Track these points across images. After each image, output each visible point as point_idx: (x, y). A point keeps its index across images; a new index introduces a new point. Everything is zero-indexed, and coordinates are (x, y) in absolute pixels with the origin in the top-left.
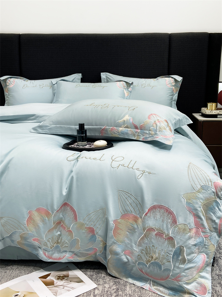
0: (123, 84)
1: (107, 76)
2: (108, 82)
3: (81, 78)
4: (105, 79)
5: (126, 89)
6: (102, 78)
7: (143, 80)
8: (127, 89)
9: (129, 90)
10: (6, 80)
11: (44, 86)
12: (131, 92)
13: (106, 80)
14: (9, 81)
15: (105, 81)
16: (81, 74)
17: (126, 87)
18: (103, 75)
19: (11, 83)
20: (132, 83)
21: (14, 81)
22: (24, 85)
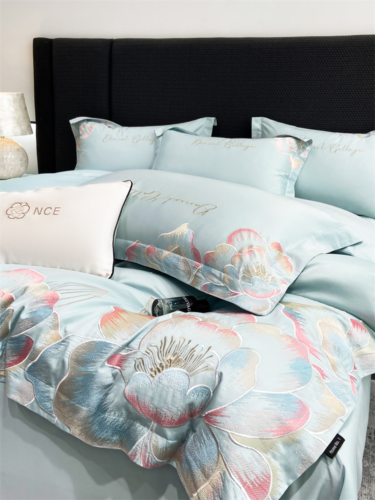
0: (290, 143)
1: (264, 124)
2: (263, 136)
3: (214, 127)
4: (259, 130)
5: (294, 154)
6: (252, 128)
7: (337, 134)
8: (296, 154)
9: (302, 155)
10: (80, 125)
11: (140, 140)
12: (305, 161)
13: (260, 133)
14: (84, 127)
15: (258, 134)
16: (214, 118)
17: (296, 149)
18: (257, 123)
19: (86, 131)
20: (310, 142)
21: (91, 127)
22: (106, 136)
